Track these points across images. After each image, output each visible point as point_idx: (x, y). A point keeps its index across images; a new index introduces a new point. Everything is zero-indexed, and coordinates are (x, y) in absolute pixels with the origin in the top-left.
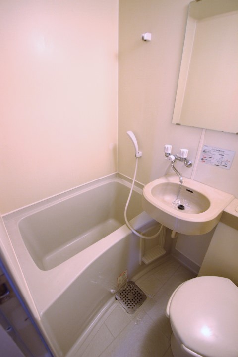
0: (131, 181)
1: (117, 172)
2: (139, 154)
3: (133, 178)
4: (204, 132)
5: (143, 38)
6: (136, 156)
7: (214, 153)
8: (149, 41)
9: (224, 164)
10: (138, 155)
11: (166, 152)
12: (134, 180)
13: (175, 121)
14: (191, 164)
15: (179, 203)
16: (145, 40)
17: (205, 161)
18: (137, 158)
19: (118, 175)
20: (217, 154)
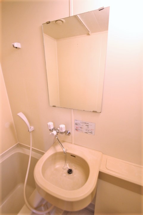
0: (29, 148)
1: (18, 143)
2: (32, 128)
3: (30, 146)
4: (72, 110)
5: (13, 46)
6: (29, 131)
7: (82, 125)
8: (19, 48)
9: (90, 132)
10: (30, 130)
11: (49, 128)
12: (31, 147)
13: (52, 105)
14: (69, 133)
15: (68, 167)
16: (16, 48)
17: (78, 130)
18: (30, 132)
19: (19, 146)
20: (85, 125)
